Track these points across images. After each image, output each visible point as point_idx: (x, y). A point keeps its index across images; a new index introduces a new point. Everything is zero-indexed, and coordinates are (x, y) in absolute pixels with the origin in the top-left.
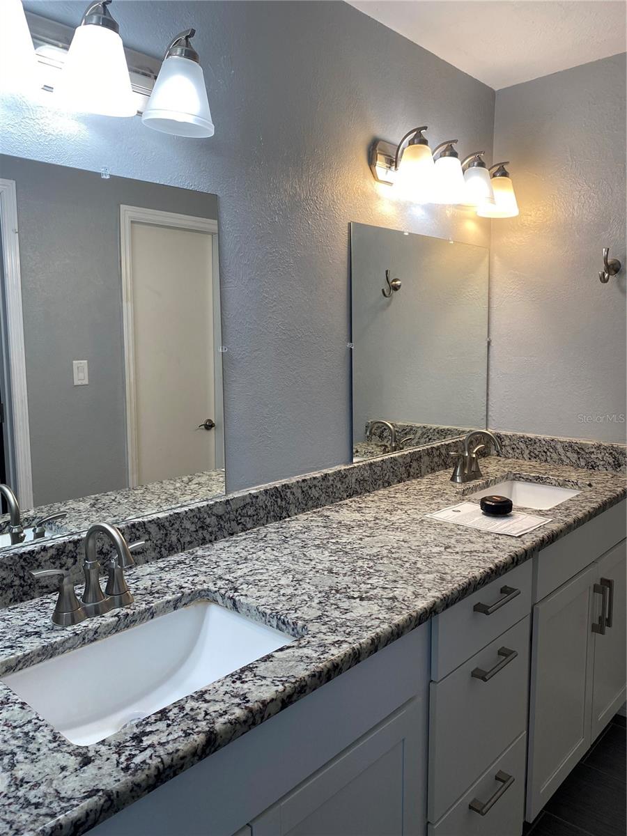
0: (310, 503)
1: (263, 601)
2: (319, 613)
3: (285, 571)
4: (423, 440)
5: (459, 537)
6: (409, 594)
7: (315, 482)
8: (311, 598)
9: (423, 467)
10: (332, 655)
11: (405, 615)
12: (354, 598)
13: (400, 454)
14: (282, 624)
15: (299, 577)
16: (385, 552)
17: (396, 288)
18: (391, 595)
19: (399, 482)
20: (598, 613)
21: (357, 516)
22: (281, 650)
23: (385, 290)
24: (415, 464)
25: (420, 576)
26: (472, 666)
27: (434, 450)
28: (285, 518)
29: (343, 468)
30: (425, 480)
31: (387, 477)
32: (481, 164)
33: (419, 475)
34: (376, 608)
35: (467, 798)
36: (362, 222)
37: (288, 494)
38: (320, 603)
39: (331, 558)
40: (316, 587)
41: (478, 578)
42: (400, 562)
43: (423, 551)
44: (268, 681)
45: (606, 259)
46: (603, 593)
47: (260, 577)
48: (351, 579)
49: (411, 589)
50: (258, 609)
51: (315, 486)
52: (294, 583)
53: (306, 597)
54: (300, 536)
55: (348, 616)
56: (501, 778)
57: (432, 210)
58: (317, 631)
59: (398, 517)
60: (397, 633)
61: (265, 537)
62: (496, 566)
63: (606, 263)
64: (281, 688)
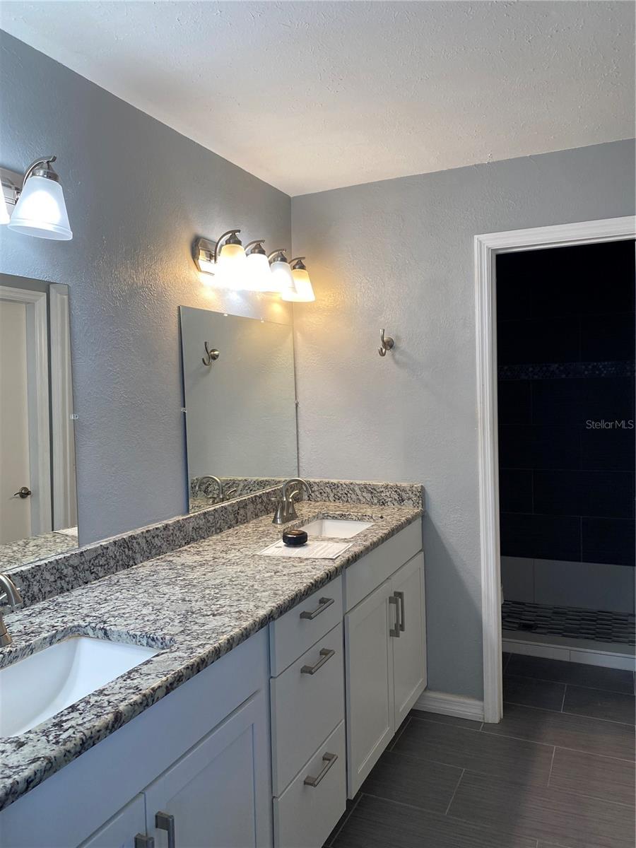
0: (154, 551)
1: (132, 627)
2: (182, 629)
3: (144, 605)
4: (245, 491)
5: (284, 564)
6: (251, 607)
7: (158, 532)
8: (172, 620)
9: (249, 514)
10: (199, 653)
11: (251, 621)
12: (209, 616)
13: (229, 503)
14: (151, 641)
15: (159, 607)
16: (226, 581)
17: (214, 357)
18: (237, 610)
19: (229, 528)
20: (394, 622)
21: (197, 558)
22: (157, 656)
23: (205, 360)
24: (242, 512)
25: (258, 594)
26: (301, 664)
27: (258, 498)
28: (132, 565)
29: (181, 518)
30: (251, 525)
31: (219, 524)
32: (284, 260)
33: (246, 520)
34: (227, 619)
35: (302, 776)
36: (190, 306)
37: (135, 544)
38: (181, 622)
39: (182, 591)
40: (175, 612)
41: (303, 590)
42: (241, 587)
43: (258, 577)
44: (153, 676)
45: (383, 337)
46: (396, 602)
47: (123, 611)
48: (203, 603)
49: (253, 604)
50: (129, 633)
51: (158, 536)
52: (155, 612)
53: (168, 620)
54: (150, 578)
55: (206, 627)
56: (327, 758)
57: (244, 294)
58: (183, 640)
59: (233, 555)
60: (246, 635)
61: (118, 582)
62: (316, 581)
63: (383, 341)
64: (164, 678)
